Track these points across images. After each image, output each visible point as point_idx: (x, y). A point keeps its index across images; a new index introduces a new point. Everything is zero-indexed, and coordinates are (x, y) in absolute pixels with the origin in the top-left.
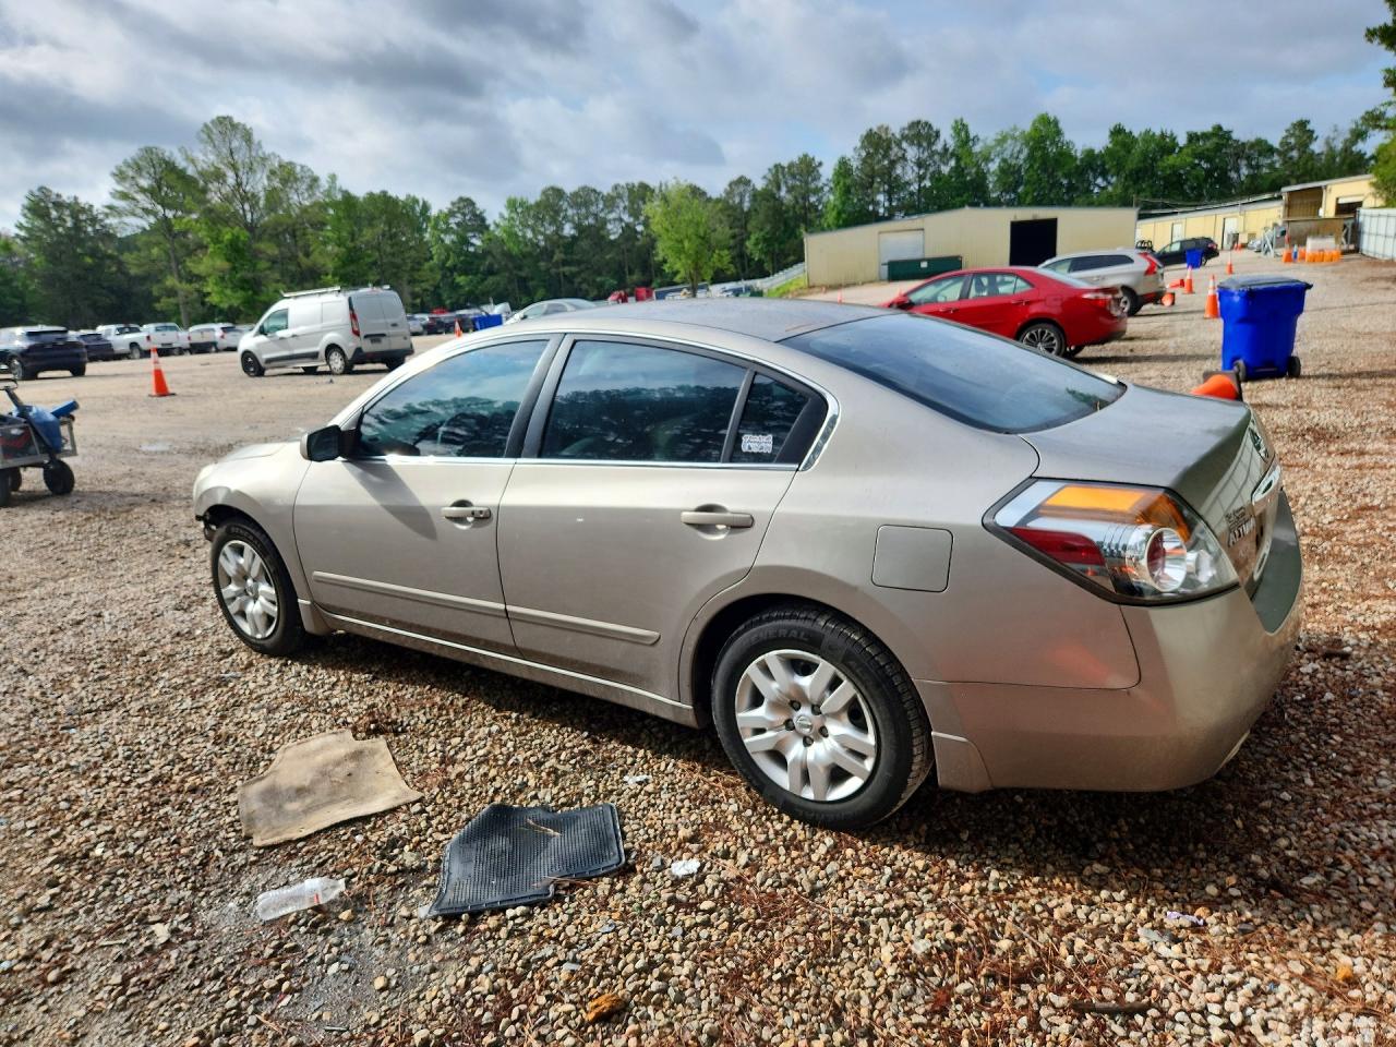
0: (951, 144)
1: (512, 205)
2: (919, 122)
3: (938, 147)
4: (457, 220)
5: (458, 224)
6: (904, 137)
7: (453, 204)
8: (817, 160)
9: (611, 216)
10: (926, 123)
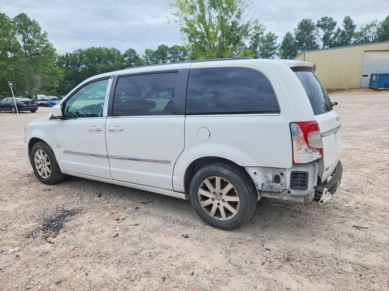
0: (343, 29)
1: (147, 52)
2: (326, 17)
3: (335, 30)
4: (129, 58)
5: (128, 59)
6: (318, 26)
7: (127, 52)
8: (275, 36)
9: (185, 58)
10: (331, 19)
